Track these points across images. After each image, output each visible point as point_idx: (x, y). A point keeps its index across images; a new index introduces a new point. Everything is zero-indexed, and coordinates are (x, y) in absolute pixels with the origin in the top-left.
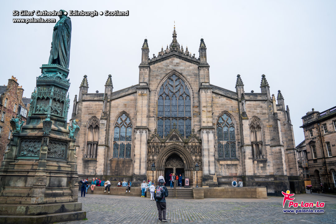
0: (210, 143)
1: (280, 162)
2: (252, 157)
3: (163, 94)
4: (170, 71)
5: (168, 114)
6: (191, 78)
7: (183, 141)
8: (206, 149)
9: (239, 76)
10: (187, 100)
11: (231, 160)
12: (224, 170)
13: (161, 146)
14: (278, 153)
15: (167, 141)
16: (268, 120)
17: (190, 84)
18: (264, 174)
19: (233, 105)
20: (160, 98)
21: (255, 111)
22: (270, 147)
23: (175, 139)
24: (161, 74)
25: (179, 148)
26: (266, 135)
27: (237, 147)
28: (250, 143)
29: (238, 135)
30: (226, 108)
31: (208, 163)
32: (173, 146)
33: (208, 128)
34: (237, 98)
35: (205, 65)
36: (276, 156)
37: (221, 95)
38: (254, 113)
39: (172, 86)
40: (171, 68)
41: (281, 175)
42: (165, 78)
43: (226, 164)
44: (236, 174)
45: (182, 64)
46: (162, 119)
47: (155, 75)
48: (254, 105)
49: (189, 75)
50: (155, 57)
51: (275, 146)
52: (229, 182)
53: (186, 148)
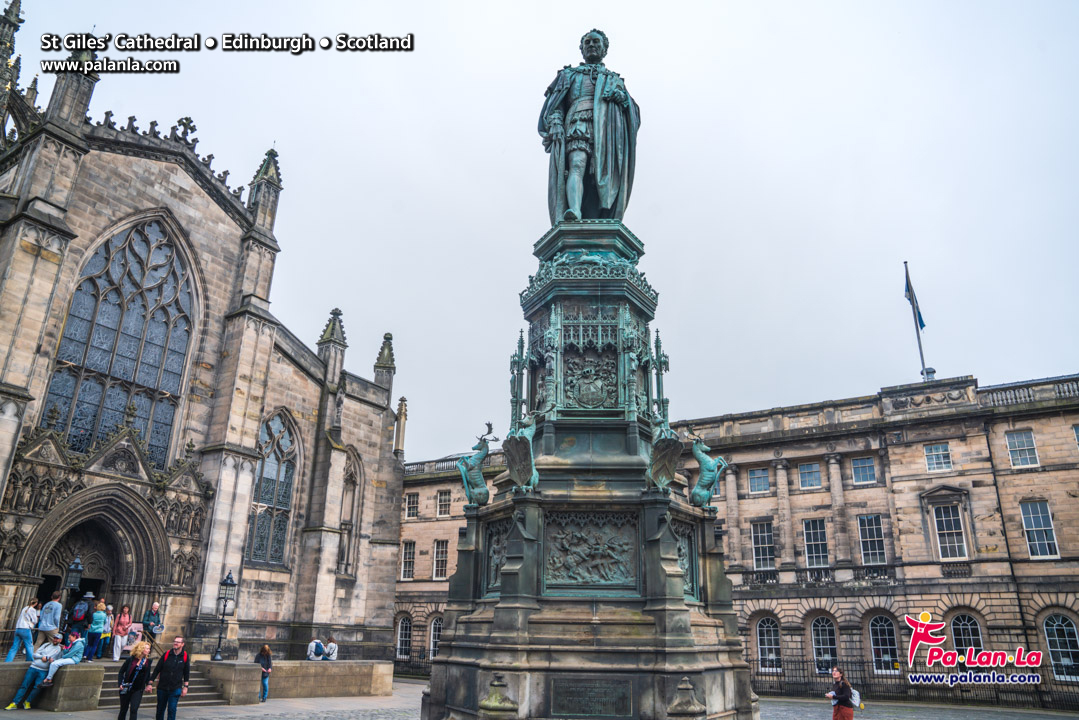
0: (237, 504)
1: (389, 591)
2: (335, 567)
3: (100, 277)
4: (153, 206)
5: (102, 359)
6: (213, 261)
7: (150, 479)
8: (222, 522)
9: (336, 313)
10: (179, 333)
11: (270, 568)
12: (247, 600)
13: (66, 484)
14: (387, 564)
15: (92, 469)
16: (376, 466)
17: (203, 281)
18: (343, 622)
19: (307, 397)
20: (84, 288)
21: (355, 430)
22: (370, 542)
23: (122, 465)
24: (119, 200)
25: (132, 502)
26: (365, 506)
27: (291, 528)
28: (337, 526)
29: (302, 491)
30: (289, 400)
31: (219, 571)
32: (111, 492)
33: (244, 454)
34: (322, 378)
35: (268, 242)
36: (381, 571)
37: (286, 354)
38: (352, 436)
39: (140, 262)
40: (159, 199)
41: (384, 627)
42: (124, 222)
43: (256, 582)
44: (277, 614)
45: (196, 199)
46: (74, 371)
47: (93, 191)
48: (355, 413)
49: (211, 251)
50: (110, 125)
51: (383, 543)
52: (254, 640)
53: (156, 506)
